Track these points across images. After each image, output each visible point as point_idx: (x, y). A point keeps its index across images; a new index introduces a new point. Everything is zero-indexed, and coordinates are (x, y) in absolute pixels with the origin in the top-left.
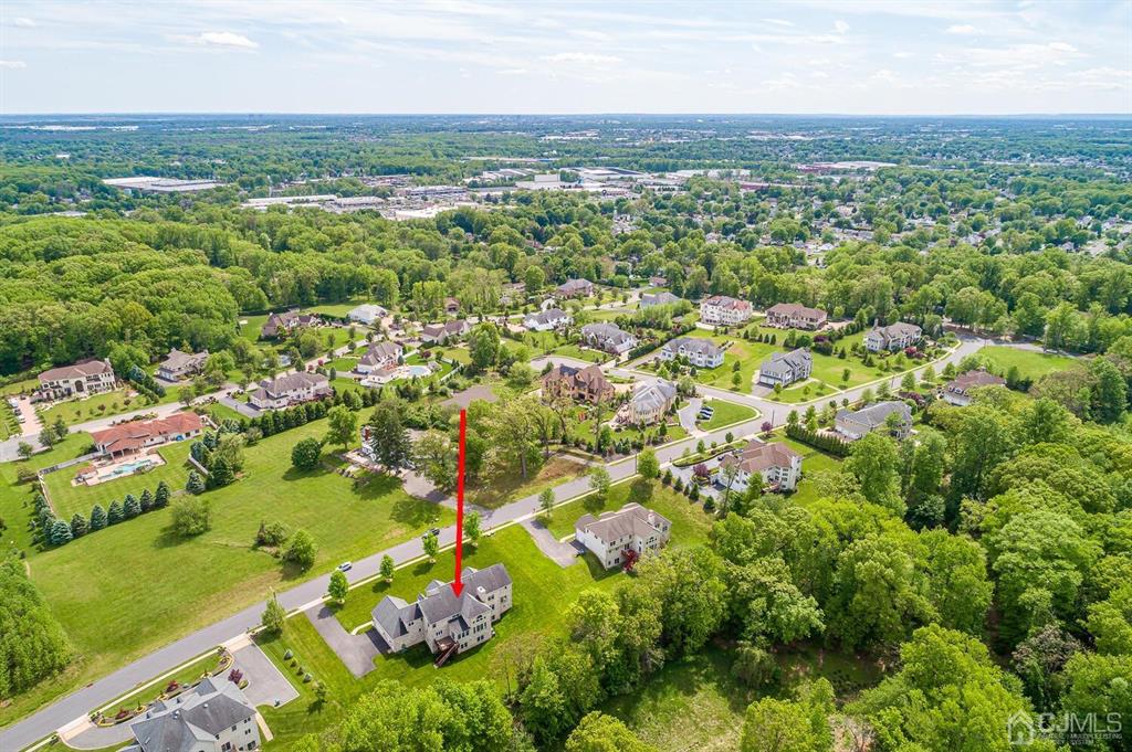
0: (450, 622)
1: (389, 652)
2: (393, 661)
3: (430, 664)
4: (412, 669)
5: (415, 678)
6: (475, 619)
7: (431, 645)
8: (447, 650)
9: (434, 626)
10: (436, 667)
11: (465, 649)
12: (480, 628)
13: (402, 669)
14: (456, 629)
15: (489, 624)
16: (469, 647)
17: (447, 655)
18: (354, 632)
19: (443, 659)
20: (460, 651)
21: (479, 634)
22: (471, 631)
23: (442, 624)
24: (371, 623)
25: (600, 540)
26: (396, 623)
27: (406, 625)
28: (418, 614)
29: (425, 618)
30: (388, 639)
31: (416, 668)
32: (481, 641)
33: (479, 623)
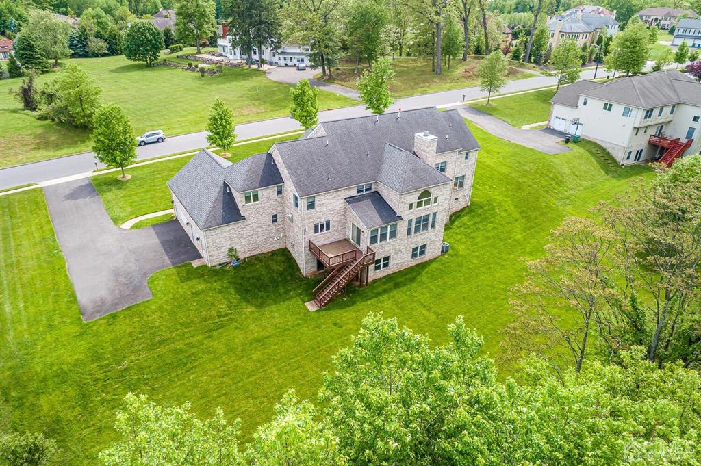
0: (350, 200)
1: (196, 264)
2: (201, 286)
3: (296, 302)
4: (250, 309)
5: (255, 330)
6: (413, 198)
7: (301, 256)
8: (342, 267)
9: (311, 206)
10: (311, 307)
11: (383, 272)
12: (422, 224)
13: (223, 307)
14: (364, 220)
15: (442, 219)
16: (393, 267)
17: (341, 279)
18: (128, 225)
19: (331, 289)
20: (373, 274)
21: (419, 239)
22: (402, 227)
23: (331, 205)
24: (172, 211)
25: (618, 109)
26: (215, 192)
27: (239, 199)
28: (271, 176)
29: (290, 187)
30: (194, 232)
31: (260, 306)
32: (420, 259)
33: (422, 212)
